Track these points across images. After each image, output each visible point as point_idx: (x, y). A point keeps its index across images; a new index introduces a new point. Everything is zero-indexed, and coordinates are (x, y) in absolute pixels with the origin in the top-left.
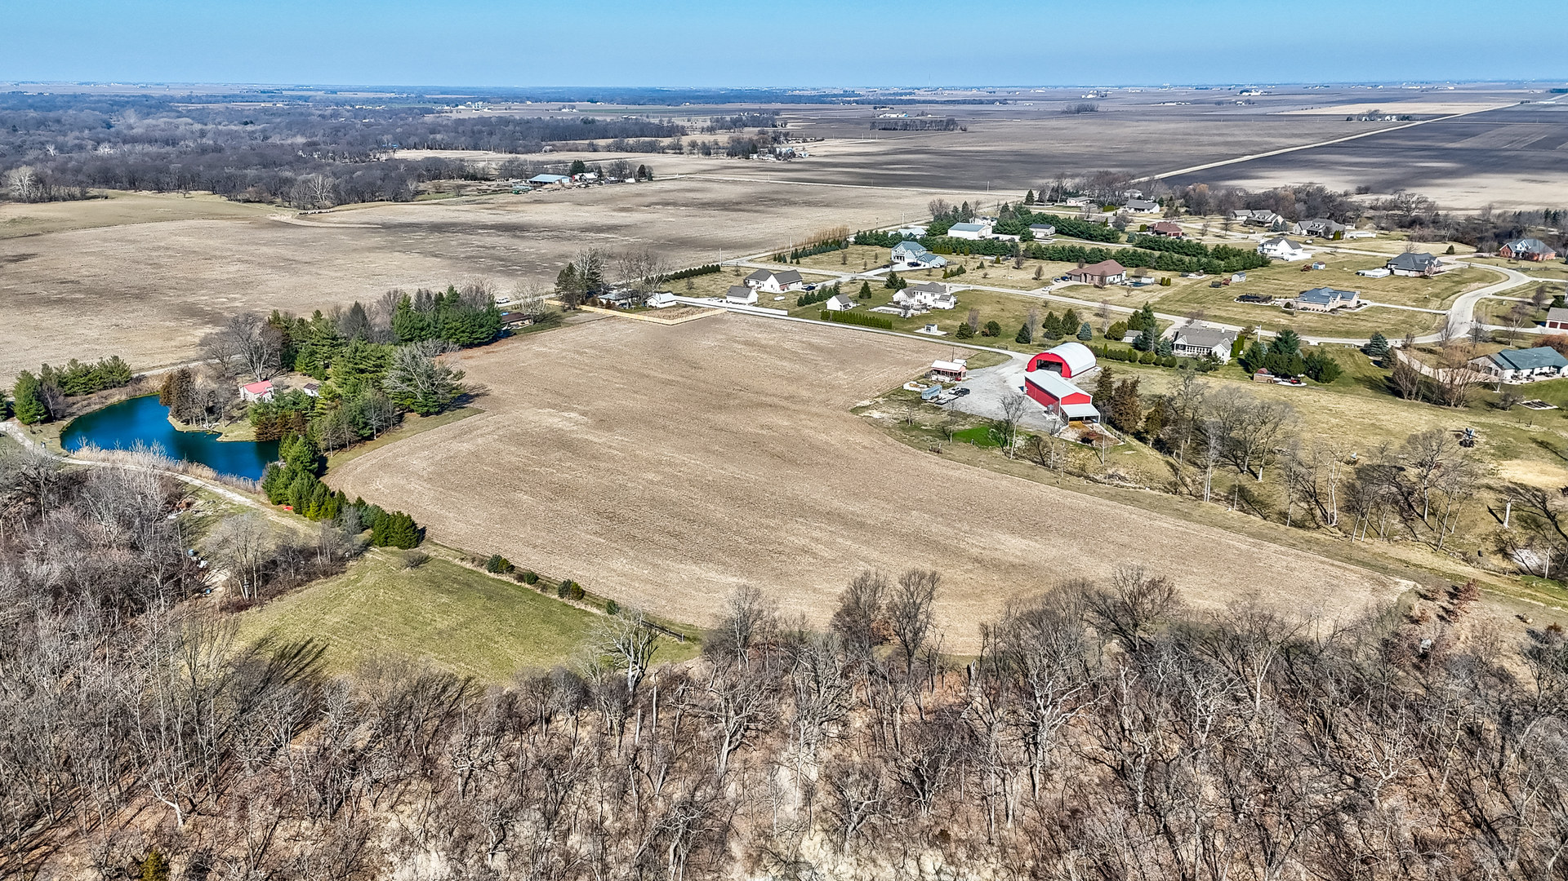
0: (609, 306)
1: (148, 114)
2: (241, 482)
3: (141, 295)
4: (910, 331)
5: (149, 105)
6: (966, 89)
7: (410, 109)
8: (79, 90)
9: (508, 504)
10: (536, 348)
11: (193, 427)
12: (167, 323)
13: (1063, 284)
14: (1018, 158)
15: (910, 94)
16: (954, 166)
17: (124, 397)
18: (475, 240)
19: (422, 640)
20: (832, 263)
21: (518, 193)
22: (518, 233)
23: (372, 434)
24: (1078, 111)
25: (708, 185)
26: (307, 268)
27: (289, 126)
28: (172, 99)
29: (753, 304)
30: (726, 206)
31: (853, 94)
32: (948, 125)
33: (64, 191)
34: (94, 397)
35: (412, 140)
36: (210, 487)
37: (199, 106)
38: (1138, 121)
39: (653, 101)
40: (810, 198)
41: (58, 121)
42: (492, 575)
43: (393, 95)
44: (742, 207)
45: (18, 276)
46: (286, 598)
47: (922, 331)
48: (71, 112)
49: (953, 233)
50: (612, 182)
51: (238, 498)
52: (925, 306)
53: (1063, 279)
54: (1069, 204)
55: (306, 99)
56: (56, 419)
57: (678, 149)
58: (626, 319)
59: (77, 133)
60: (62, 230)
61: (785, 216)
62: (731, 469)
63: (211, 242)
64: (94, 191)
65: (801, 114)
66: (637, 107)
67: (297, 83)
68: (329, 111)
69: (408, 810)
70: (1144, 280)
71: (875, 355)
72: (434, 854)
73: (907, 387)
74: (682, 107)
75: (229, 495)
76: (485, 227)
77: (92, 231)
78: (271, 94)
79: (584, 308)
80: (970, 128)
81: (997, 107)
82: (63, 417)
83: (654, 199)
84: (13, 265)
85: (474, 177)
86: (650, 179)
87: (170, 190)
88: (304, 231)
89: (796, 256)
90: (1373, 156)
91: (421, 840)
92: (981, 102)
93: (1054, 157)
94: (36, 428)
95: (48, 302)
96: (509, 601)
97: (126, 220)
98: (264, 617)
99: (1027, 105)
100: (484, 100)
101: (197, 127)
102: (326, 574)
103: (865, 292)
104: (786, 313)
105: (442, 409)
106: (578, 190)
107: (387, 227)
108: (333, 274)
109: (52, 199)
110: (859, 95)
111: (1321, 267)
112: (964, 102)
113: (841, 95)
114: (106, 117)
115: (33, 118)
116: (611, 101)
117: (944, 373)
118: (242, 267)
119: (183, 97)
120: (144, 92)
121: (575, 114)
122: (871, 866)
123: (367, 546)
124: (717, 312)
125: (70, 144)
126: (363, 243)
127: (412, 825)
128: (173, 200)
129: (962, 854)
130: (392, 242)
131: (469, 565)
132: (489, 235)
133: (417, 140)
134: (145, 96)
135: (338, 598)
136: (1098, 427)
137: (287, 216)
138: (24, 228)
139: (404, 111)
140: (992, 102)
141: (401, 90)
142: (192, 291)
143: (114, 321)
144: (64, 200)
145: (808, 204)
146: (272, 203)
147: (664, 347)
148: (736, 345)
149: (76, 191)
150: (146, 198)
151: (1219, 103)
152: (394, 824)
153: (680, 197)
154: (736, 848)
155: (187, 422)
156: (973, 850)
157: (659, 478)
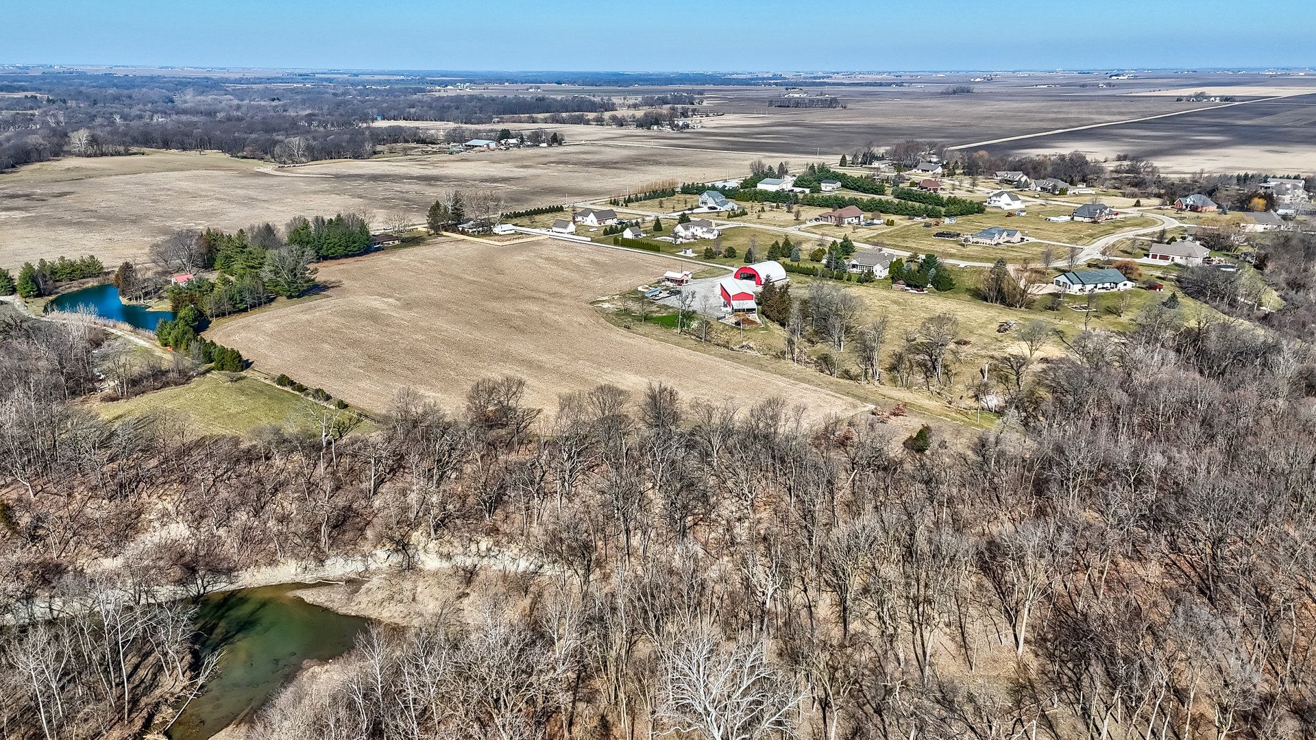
0: (463, 232)
1: (203, 92)
2: (147, 333)
3: (135, 220)
4: (672, 254)
5: (206, 85)
6: (879, 73)
7: (406, 89)
8: (156, 73)
9: (314, 350)
10: (393, 259)
11: (134, 302)
12: (146, 239)
13: (815, 223)
14: (871, 131)
15: (828, 77)
16: (811, 136)
17: (96, 284)
18: (397, 187)
19: (216, 418)
20: (653, 206)
21: (451, 153)
22: (433, 182)
23: (247, 308)
24: (955, 92)
25: (603, 149)
26: (263, 204)
27: (304, 102)
28: (227, 81)
29: (572, 233)
30: (605, 165)
31: (781, 77)
32: (832, 103)
33: (111, 148)
34: (75, 283)
35: (392, 113)
36: (127, 336)
37: (243, 86)
38: (998, 100)
39: (608, 83)
40: (675, 160)
41: (130, 97)
42: (279, 387)
43: (402, 77)
44: (618, 165)
45: (56, 207)
46: (146, 395)
47: (682, 254)
48: (144, 90)
49: (760, 186)
50: (528, 146)
51: (142, 343)
52: (694, 236)
53: (816, 220)
54: (873, 166)
55: (330, 81)
56: (45, 295)
57: (600, 121)
58: (470, 241)
59: (141, 106)
60: (100, 176)
61: (644, 172)
62: (477, 334)
63: (203, 186)
64: (134, 149)
65: (721, 94)
66: (594, 88)
67: (331, 68)
68: (341, 90)
69: (169, 499)
70: (875, 221)
71: (634, 268)
72: (181, 524)
73: (640, 289)
74: (631, 88)
75: (137, 340)
76: (411, 178)
77: (122, 177)
78: (305, 77)
79: (445, 233)
80: (849, 106)
81: (894, 88)
82: (50, 294)
83: (553, 159)
84: (55, 199)
85: (424, 142)
86: (560, 144)
87: (191, 149)
88: (274, 179)
89: (628, 201)
90: (1168, 130)
91: (174, 516)
92: (881, 85)
93: (900, 129)
94: (28, 300)
95: (70, 224)
96: (281, 400)
97: (150, 169)
98: (127, 405)
99: (918, 88)
100: (471, 82)
101: (236, 102)
102: (176, 384)
103: (658, 226)
104: (589, 239)
105: (301, 294)
106: (500, 152)
107: (338, 177)
108: (278, 209)
109: (103, 154)
110: (785, 78)
111: (1023, 214)
112: (867, 84)
113: (770, 79)
114: (170, 94)
115: (111, 94)
116: (573, 83)
117: (672, 280)
118: (215, 203)
119: (236, 80)
120: (208, 75)
121: (539, 93)
122: (448, 545)
123: (208, 371)
124: (540, 238)
125: (133, 114)
126: (313, 188)
127: (170, 507)
128: (193, 156)
129: (504, 540)
130: (335, 187)
131: (268, 382)
132: (410, 183)
133: (396, 113)
134: (206, 78)
135: (178, 396)
136: (754, 317)
137: (269, 168)
138: (74, 175)
139: (400, 90)
140: (890, 85)
141: (411, 73)
142: (172, 218)
143: (109, 236)
144: (112, 155)
145: (670, 164)
146: (262, 159)
147: (486, 261)
148: (539, 260)
149: (121, 149)
150: (174, 155)
151: (1083, 86)
152: (160, 506)
153: (573, 158)
154: (369, 533)
155: (130, 299)
156: (511, 539)
157: (424, 337)
